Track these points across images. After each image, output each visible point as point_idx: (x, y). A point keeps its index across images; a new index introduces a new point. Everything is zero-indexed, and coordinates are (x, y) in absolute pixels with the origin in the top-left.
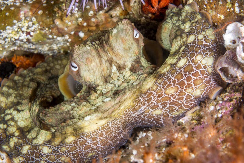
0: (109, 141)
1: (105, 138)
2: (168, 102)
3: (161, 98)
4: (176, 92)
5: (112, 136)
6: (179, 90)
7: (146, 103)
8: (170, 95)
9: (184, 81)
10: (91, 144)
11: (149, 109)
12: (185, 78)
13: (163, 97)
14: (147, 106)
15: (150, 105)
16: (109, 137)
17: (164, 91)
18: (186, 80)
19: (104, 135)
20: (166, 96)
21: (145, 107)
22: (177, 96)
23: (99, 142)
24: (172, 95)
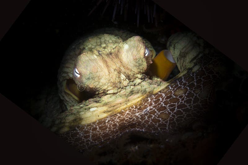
0: (101, 137)
1: (97, 133)
2: (176, 104)
3: (169, 99)
4: (185, 94)
5: (106, 132)
6: (188, 91)
7: (153, 103)
8: (178, 96)
9: (194, 83)
10: (82, 136)
11: (156, 110)
12: (196, 81)
13: (171, 98)
14: (153, 107)
15: (157, 106)
16: (102, 133)
17: (173, 93)
18: (196, 82)
19: (98, 129)
20: (174, 97)
21: (152, 107)
22: (186, 98)
23: (91, 136)
24: (181, 97)
